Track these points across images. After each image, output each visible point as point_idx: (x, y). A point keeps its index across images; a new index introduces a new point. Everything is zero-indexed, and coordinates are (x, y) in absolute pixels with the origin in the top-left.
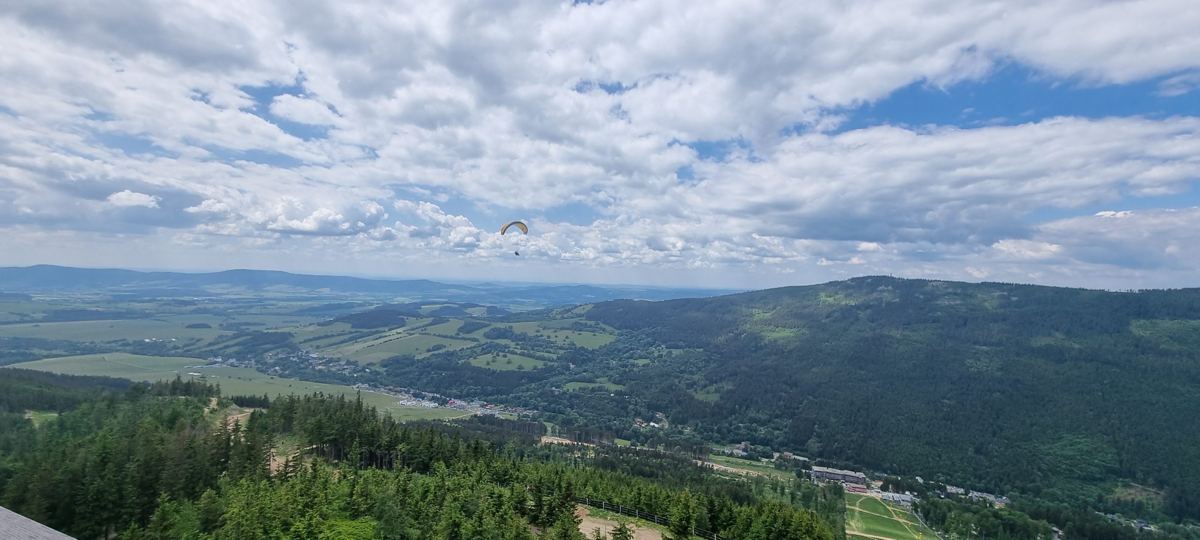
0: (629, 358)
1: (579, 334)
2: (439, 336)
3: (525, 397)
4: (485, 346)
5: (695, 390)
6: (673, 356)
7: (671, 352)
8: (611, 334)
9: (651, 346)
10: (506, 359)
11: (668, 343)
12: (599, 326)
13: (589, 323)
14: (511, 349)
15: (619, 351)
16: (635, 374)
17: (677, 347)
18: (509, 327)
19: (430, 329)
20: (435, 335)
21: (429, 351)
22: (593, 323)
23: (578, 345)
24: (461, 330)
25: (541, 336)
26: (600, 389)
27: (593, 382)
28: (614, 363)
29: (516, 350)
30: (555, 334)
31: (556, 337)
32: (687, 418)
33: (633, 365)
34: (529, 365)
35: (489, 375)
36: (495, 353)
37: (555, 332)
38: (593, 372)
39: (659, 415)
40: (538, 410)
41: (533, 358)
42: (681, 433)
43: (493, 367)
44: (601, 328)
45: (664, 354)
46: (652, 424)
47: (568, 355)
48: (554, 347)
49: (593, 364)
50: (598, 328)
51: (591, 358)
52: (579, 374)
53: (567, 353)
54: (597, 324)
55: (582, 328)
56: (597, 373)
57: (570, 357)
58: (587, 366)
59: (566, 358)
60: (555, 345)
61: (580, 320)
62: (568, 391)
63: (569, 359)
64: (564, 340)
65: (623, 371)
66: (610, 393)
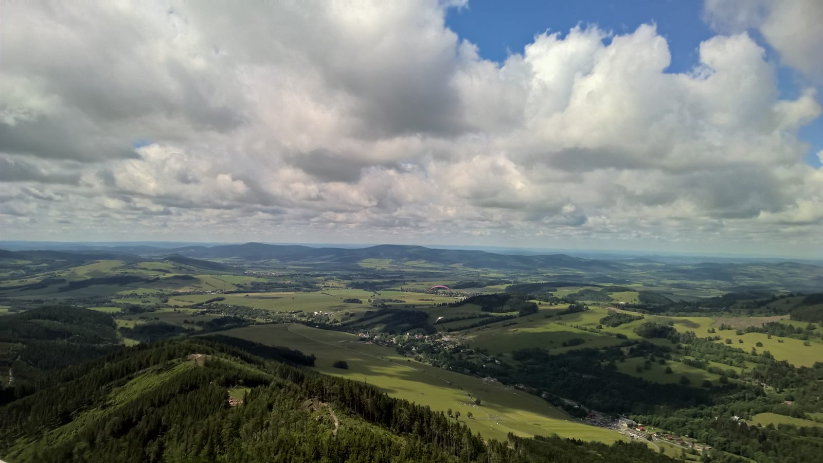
1: (779, 341)
2: (577, 327)
3: (692, 423)
4: (635, 347)
10: (665, 367)
13: (797, 325)
14: (672, 354)
18: (669, 321)
21: (565, 345)
22: (804, 325)
23: (778, 358)
24: (604, 322)
25: (717, 338)
29: (678, 356)
30: (740, 337)
31: (741, 342)
35: (640, 387)
36: (649, 357)
37: (739, 333)
38: (803, 402)
40: (712, 445)
43: (647, 376)
47: (761, 372)
48: (737, 356)
49: (802, 389)
50: (812, 334)
51: (800, 381)
52: (780, 402)
53: (758, 368)
54: (811, 328)
55: (785, 331)
56: (810, 405)
57: (765, 375)
58: (793, 391)
59: (757, 376)
60: (739, 354)
61: (782, 319)
62: (760, 425)
63: (762, 377)
64: (754, 349)
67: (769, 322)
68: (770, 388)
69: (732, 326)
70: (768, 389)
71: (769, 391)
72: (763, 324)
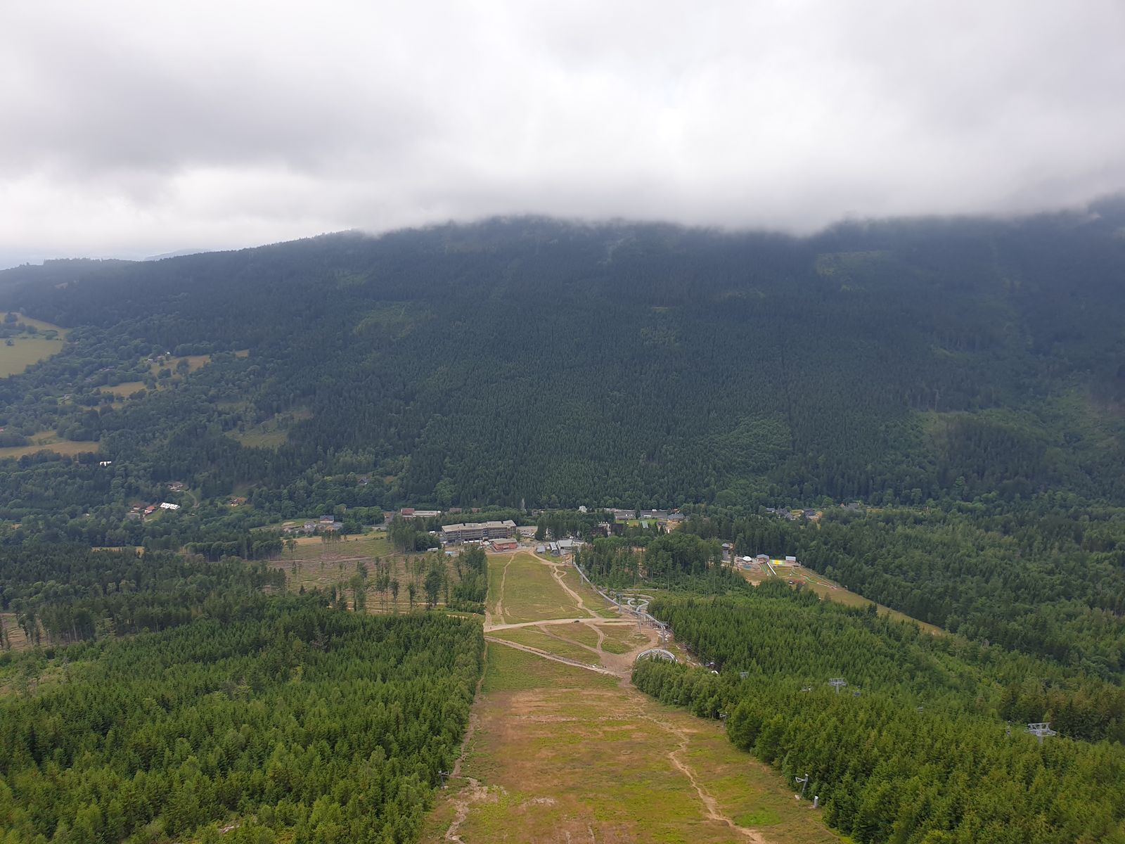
0: (98, 384)
5: (242, 430)
6: (193, 370)
7: (185, 364)
8: (49, 338)
9: (143, 354)
11: (179, 347)
15: (74, 373)
16: (117, 417)
17: (198, 353)
26: (42, 458)
27: (25, 444)
28: (66, 400)
32: (232, 483)
33: (110, 398)
38: (20, 425)
39: (176, 487)
42: (223, 511)
45: (173, 367)
46: (165, 505)
49: (15, 406)
50: (14, 328)
54: (12, 320)
56: (30, 425)
65: (88, 412)
66: (68, 461)
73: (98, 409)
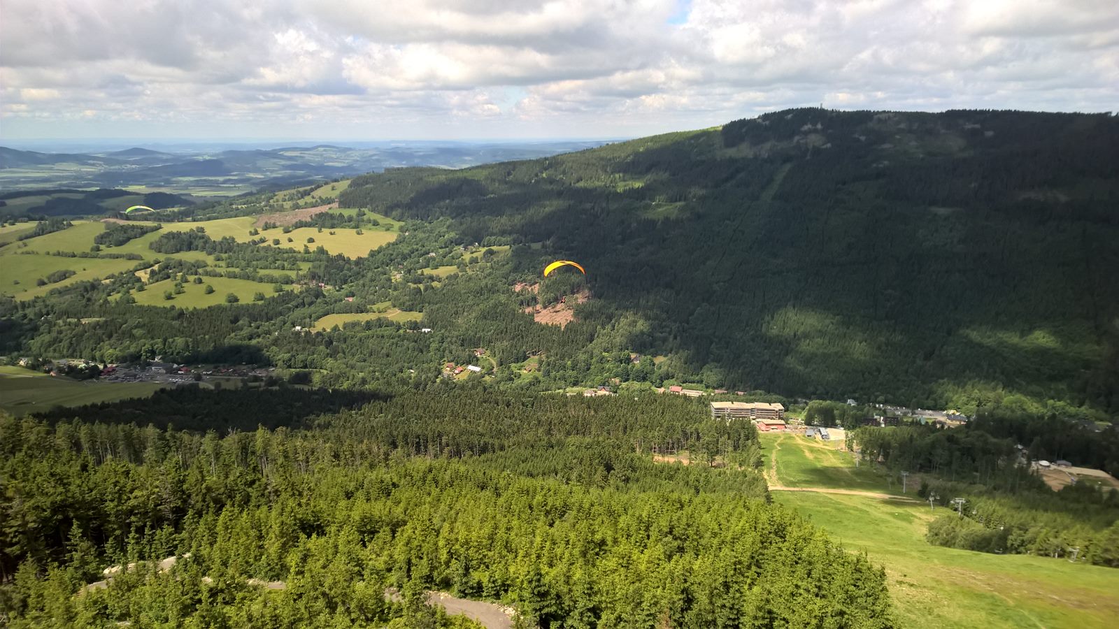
0: (423, 267)
1: (331, 234)
2: (59, 254)
4: (156, 267)
5: (535, 309)
7: (490, 253)
8: (388, 230)
9: (460, 244)
10: (203, 287)
11: (485, 239)
12: (365, 218)
13: (347, 212)
14: (209, 269)
15: (405, 256)
16: (436, 294)
17: (501, 244)
18: (198, 228)
19: (37, 243)
20: (48, 253)
21: (42, 283)
22: (353, 212)
23: (333, 252)
24: (101, 239)
25: (263, 241)
26: (380, 323)
27: (367, 312)
28: (397, 277)
29: (218, 270)
30: (288, 235)
31: (290, 240)
32: (526, 352)
33: (432, 278)
34: (247, 293)
35: (173, 319)
37: (287, 231)
38: (364, 295)
39: (480, 354)
41: (254, 280)
42: (517, 376)
44: (369, 221)
45: (480, 255)
46: (471, 367)
47: (317, 271)
48: (289, 258)
49: (361, 282)
50: (363, 221)
51: (358, 273)
52: (341, 300)
53: (314, 267)
54: (362, 214)
55: (336, 222)
56: (371, 297)
57: (322, 275)
58: (352, 286)
59: (314, 276)
60: (290, 255)
61: (330, 209)
62: (324, 330)
63: (319, 277)
64: (305, 246)
65: (415, 288)
66: (399, 328)
67: (318, 213)
68: (329, 287)
69: (278, 224)
70: (327, 289)
71: (329, 290)
72: (311, 217)
73: (422, 286)
